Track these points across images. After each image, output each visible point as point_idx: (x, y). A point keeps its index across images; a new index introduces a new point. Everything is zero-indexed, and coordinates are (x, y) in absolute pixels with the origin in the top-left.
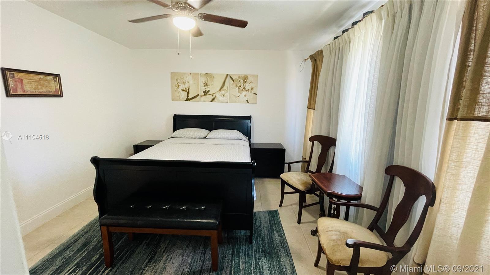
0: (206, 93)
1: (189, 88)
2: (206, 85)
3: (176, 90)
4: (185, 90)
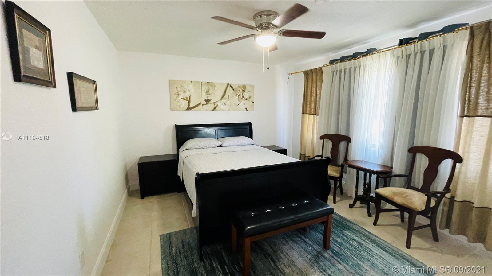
0: (208, 101)
1: (190, 97)
2: (207, 93)
3: (176, 99)
4: (186, 98)
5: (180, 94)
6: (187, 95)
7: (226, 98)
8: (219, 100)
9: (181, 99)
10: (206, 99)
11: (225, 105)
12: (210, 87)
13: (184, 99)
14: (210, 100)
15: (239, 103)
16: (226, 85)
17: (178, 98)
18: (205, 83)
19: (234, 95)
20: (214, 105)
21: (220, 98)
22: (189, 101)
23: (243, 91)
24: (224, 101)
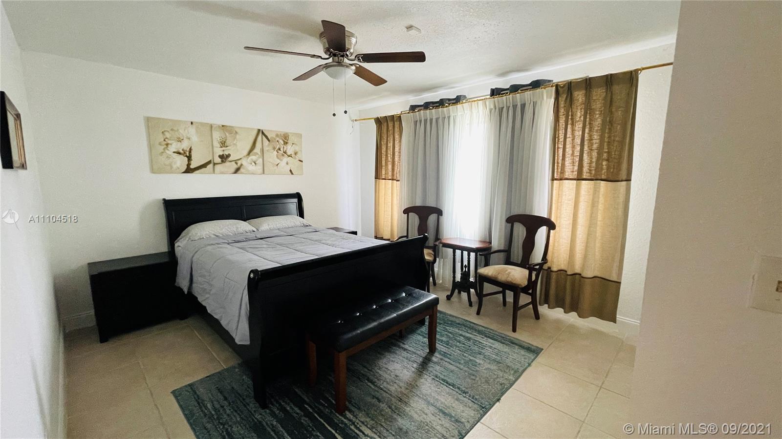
0: (224, 158)
1: (190, 149)
2: (223, 144)
3: (163, 152)
4: (182, 152)
5: (171, 144)
6: (185, 145)
7: (257, 154)
8: (244, 157)
9: (174, 152)
10: (221, 154)
11: (255, 164)
12: (227, 134)
13: (179, 153)
14: (228, 156)
15: (278, 161)
16: (255, 132)
17: (167, 151)
18: (219, 126)
19: (271, 148)
20: (235, 164)
21: (246, 152)
22: (189, 158)
23: (284, 144)
24: (253, 157)
